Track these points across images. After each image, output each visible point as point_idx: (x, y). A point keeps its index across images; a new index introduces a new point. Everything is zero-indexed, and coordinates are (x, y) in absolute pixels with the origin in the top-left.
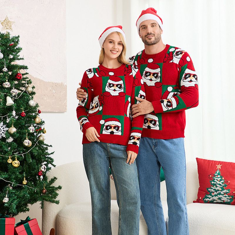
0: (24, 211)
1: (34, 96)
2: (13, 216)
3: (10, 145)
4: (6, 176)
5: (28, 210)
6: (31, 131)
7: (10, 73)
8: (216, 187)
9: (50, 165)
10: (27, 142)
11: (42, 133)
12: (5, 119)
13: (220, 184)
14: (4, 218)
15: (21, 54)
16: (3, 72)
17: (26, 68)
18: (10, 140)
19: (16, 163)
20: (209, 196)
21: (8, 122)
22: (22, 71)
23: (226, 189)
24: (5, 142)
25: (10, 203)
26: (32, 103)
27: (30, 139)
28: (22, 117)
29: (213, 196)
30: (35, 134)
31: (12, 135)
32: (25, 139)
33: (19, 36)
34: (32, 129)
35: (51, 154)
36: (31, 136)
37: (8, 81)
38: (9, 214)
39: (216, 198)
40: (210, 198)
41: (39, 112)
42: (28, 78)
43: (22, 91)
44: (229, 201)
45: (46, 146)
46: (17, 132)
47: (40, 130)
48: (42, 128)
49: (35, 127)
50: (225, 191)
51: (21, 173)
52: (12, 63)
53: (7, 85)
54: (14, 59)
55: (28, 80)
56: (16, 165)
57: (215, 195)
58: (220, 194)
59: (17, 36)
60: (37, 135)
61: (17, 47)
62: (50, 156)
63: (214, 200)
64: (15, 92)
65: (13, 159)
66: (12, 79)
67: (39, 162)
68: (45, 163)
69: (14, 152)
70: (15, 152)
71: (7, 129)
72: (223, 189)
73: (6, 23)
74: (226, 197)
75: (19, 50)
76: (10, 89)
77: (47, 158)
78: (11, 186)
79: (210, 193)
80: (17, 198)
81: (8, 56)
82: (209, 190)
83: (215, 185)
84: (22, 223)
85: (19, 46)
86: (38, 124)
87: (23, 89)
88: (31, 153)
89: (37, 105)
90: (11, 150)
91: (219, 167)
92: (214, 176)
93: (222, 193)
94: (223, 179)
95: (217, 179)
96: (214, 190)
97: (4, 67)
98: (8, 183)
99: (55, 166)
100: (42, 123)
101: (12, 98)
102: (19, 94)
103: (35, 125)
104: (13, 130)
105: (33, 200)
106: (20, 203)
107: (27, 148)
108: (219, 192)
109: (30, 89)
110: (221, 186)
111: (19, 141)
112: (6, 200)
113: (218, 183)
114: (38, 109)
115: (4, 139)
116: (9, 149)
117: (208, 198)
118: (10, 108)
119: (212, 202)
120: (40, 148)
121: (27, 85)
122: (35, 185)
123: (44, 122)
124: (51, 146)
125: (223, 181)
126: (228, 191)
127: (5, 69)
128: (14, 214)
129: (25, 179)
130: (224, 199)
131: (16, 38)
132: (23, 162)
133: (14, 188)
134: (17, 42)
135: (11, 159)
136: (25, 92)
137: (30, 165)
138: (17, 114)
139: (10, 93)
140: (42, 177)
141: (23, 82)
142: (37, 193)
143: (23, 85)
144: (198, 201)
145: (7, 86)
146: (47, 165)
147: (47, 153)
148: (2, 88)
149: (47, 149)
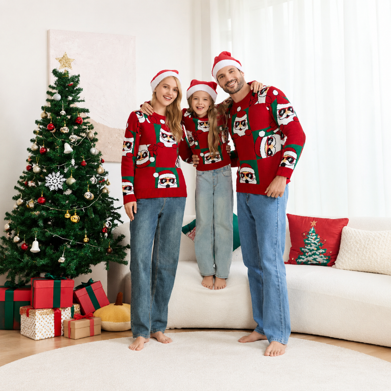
0: (86, 273)
1: (96, 143)
2: (72, 278)
3: (68, 197)
4: (64, 233)
5: (91, 271)
6: (93, 182)
7: (69, 117)
8: (311, 246)
9: (116, 222)
10: (88, 195)
11: (105, 185)
12: (63, 168)
13: (314, 243)
14: (59, 280)
15: (81, 96)
16: (60, 115)
17: (87, 111)
18: (68, 192)
19: (75, 218)
20: (303, 257)
21: (65, 172)
22: (82, 115)
23: (322, 248)
24: (62, 194)
25: (68, 263)
26: (94, 151)
27: (91, 192)
28: (83, 166)
29: (307, 257)
30: (98, 186)
31: (70, 187)
32: (87, 191)
33: (79, 76)
34: (93, 180)
35: (118, 208)
36: (93, 188)
37: (66, 126)
38: (66, 276)
39: (310, 259)
40: (303, 259)
41: (103, 161)
42: (89, 123)
43: (83, 137)
44: (325, 262)
45: (111, 200)
46: (76, 183)
47: (103, 182)
48: (106, 179)
49: (97, 178)
50: (321, 251)
51: (82, 229)
52: (72, 106)
53: (65, 130)
54: (73, 101)
55: (90, 125)
56: (75, 221)
57: (310, 256)
58: (314, 254)
59: (77, 75)
60: (100, 187)
61: (77, 87)
62: (116, 211)
63: (308, 261)
64: (74, 138)
65: (72, 214)
66: (70, 123)
67: (104, 218)
68: (111, 218)
69: (72, 207)
70: (75, 206)
71: (65, 179)
72: (318, 249)
73: (64, 60)
74: (322, 257)
75: (80, 90)
76: (69, 134)
77: (113, 213)
78: (69, 244)
79: (303, 253)
80: (77, 257)
81: (67, 97)
82: (303, 249)
83: (310, 244)
84: (83, 285)
85: (78, 86)
86: (101, 175)
87: (84, 135)
88: (94, 207)
89: (100, 154)
90: (69, 203)
91: (314, 223)
92: (309, 234)
93: (317, 253)
94: (319, 237)
95: (312, 237)
96: (308, 249)
97: (61, 110)
98: (65, 241)
99: (122, 222)
100: (105, 173)
101: (70, 145)
102: (78, 141)
103: (98, 175)
104: (72, 181)
105: (96, 261)
106: (80, 264)
107: (88, 202)
108: (314, 252)
109: (92, 135)
110: (316, 245)
111: (78, 192)
112: (62, 260)
113: (313, 241)
114: (101, 157)
115: (60, 191)
116: (67, 202)
117: (301, 258)
118: (68, 157)
119: (306, 263)
120: (103, 201)
121: (88, 131)
122: (99, 244)
123: (107, 173)
124: (118, 200)
125: (318, 240)
126: (324, 251)
127: (63, 112)
128: (73, 276)
129: (86, 236)
130: (319, 259)
131: (76, 77)
132: (83, 218)
133: (72, 246)
134: (77, 82)
135: (69, 213)
136: (86, 138)
137: (92, 220)
138: (76, 164)
139: (68, 139)
140: (106, 234)
141: (84, 127)
142: (101, 253)
143: (84, 131)
144: (290, 262)
145: (64, 132)
146: (112, 221)
147: (112, 208)
148: (59, 133)
149: (112, 202)
